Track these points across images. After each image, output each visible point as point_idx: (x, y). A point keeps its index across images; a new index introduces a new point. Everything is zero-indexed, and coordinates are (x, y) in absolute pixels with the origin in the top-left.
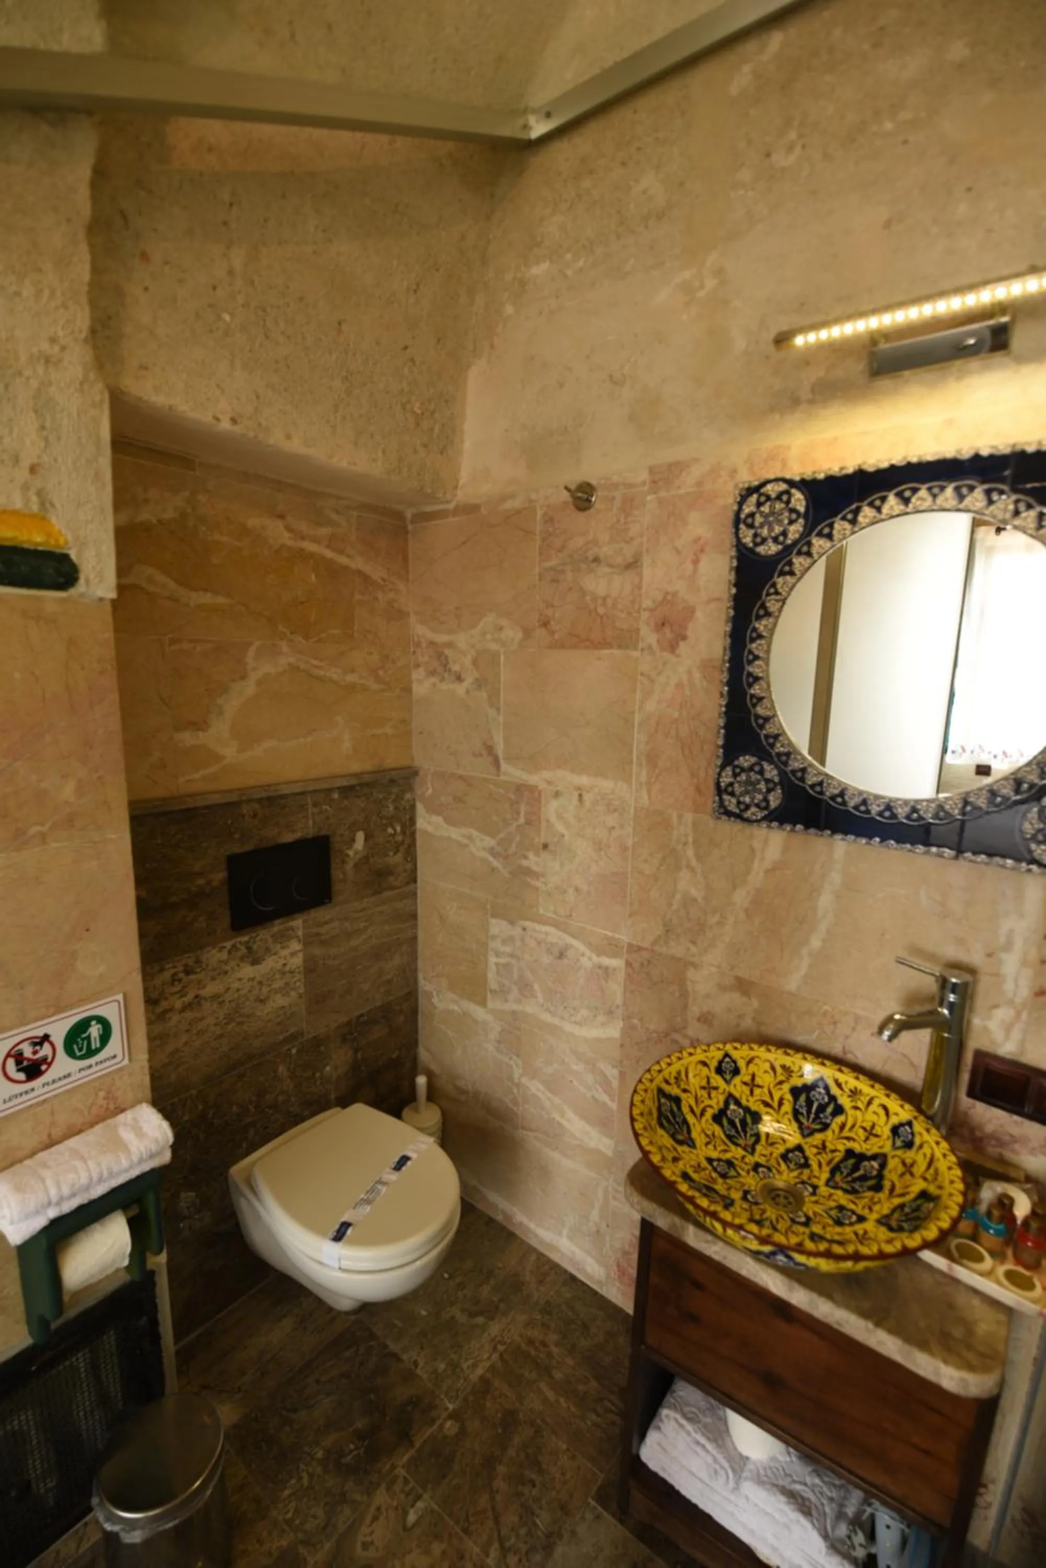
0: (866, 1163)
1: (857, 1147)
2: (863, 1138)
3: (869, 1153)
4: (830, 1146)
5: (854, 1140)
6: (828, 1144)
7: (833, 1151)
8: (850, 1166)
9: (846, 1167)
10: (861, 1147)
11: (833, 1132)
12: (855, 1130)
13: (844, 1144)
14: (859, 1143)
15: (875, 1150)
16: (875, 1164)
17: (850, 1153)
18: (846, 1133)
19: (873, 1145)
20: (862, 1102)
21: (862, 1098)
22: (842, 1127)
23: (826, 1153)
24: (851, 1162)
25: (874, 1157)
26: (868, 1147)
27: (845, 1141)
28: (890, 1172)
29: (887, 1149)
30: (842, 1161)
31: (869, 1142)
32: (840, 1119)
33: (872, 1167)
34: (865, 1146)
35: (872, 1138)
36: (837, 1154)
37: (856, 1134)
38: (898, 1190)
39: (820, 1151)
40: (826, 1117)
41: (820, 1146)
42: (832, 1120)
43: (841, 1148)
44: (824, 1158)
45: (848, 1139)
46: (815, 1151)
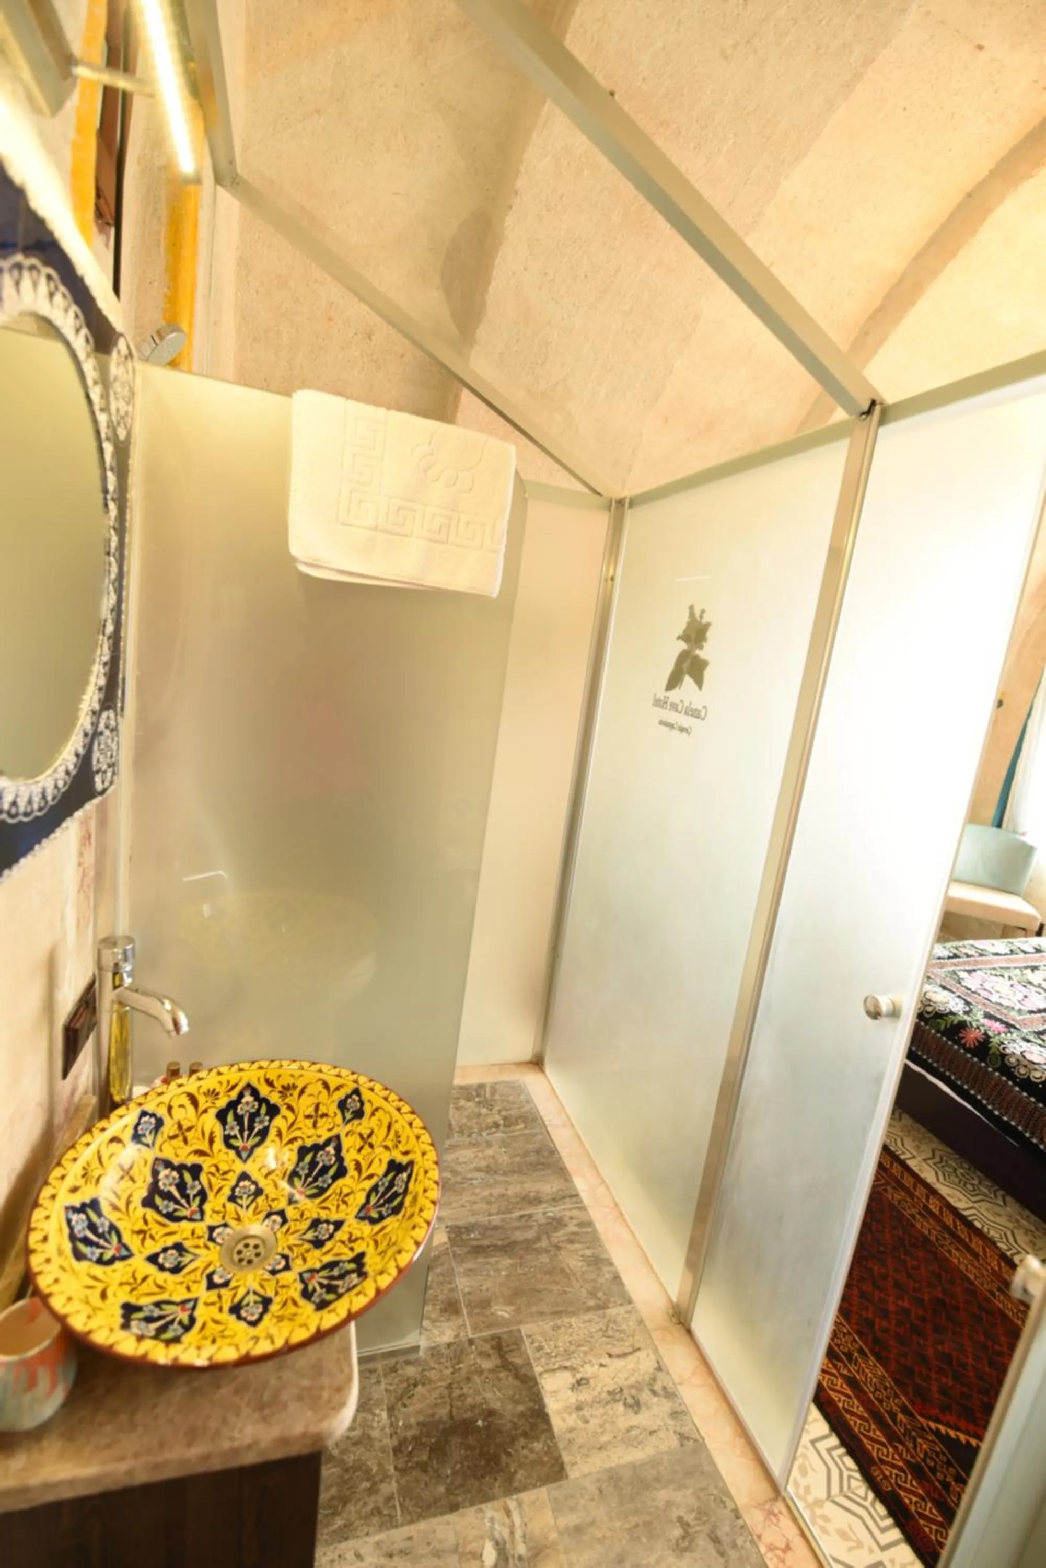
0: (161, 1184)
1: (142, 1192)
2: (130, 1183)
3: (150, 1180)
4: (140, 1225)
5: (130, 1196)
6: (137, 1228)
7: (146, 1222)
8: (166, 1202)
9: (167, 1207)
10: (141, 1188)
11: (119, 1219)
12: (119, 1192)
13: (135, 1209)
14: (135, 1190)
15: (147, 1172)
16: (164, 1173)
17: (148, 1202)
18: (122, 1205)
19: (140, 1172)
20: (96, 1168)
21: (92, 1167)
22: (115, 1208)
23: (150, 1229)
24: (158, 1201)
25: (155, 1173)
26: (142, 1179)
27: (131, 1207)
28: (177, 1156)
29: (150, 1155)
30: (159, 1212)
31: (136, 1178)
32: (105, 1207)
33: (167, 1177)
34: (139, 1183)
35: (132, 1173)
36: (149, 1217)
37: (124, 1191)
38: (205, 1147)
39: (148, 1236)
40: (103, 1225)
41: (141, 1236)
42: (106, 1219)
43: (141, 1211)
44: (156, 1230)
45: (128, 1203)
46: (148, 1242)
